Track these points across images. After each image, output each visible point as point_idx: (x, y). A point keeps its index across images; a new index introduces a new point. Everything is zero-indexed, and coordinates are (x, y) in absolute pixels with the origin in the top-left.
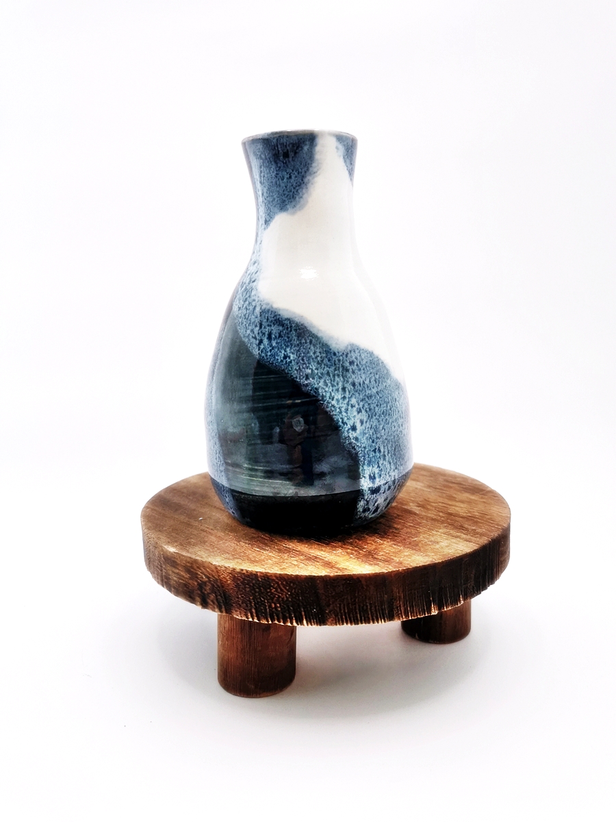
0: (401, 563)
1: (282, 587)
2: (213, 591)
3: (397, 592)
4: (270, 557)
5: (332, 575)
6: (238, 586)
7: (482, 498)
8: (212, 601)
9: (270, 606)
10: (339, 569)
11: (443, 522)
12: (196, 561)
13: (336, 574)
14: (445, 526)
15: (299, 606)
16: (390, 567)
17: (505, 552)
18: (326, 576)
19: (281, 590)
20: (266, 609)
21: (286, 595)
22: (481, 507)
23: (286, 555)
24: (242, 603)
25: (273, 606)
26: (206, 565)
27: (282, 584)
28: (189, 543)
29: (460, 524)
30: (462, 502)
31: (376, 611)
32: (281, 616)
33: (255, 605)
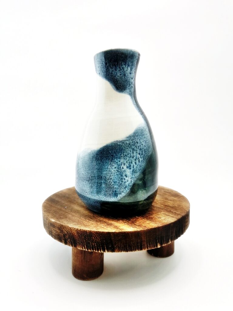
0: (145, 227)
1: (97, 236)
2: (69, 238)
3: (144, 239)
4: (92, 224)
5: (117, 232)
6: (79, 236)
7: (179, 199)
8: (69, 242)
9: (92, 244)
10: (120, 229)
11: (163, 209)
12: (62, 225)
13: (119, 231)
14: (164, 211)
15: (104, 245)
16: (141, 228)
17: (188, 221)
18: (114, 232)
19: (97, 238)
20: (90, 246)
21: (99, 240)
22: (178, 203)
23: (99, 223)
24: (81, 243)
25: (93, 244)
26: (66, 227)
27: (97, 235)
28: (61, 218)
29: (169, 210)
30: (171, 200)
31: (135, 246)
32: (96, 248)
33: (86, 244)
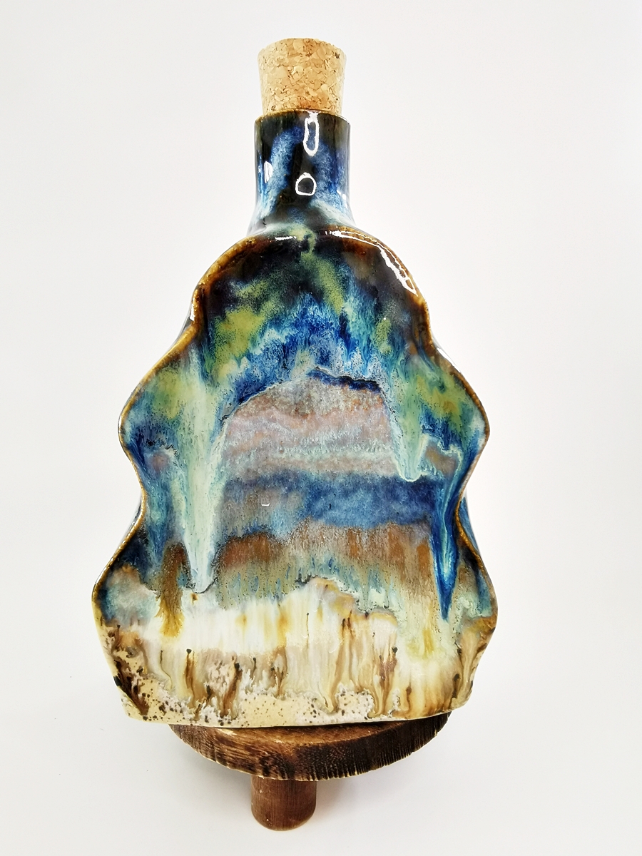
1: (339, 751)
2: (275, 763)
6: (300, 756)
8: (275, 771)
9: (328, 767)
15: (352, 762)
19: (338, 753)
20: (325, 770)
24: (305, 769)
27: (339, 749)
32: (337, 772)
33: (316, 768)
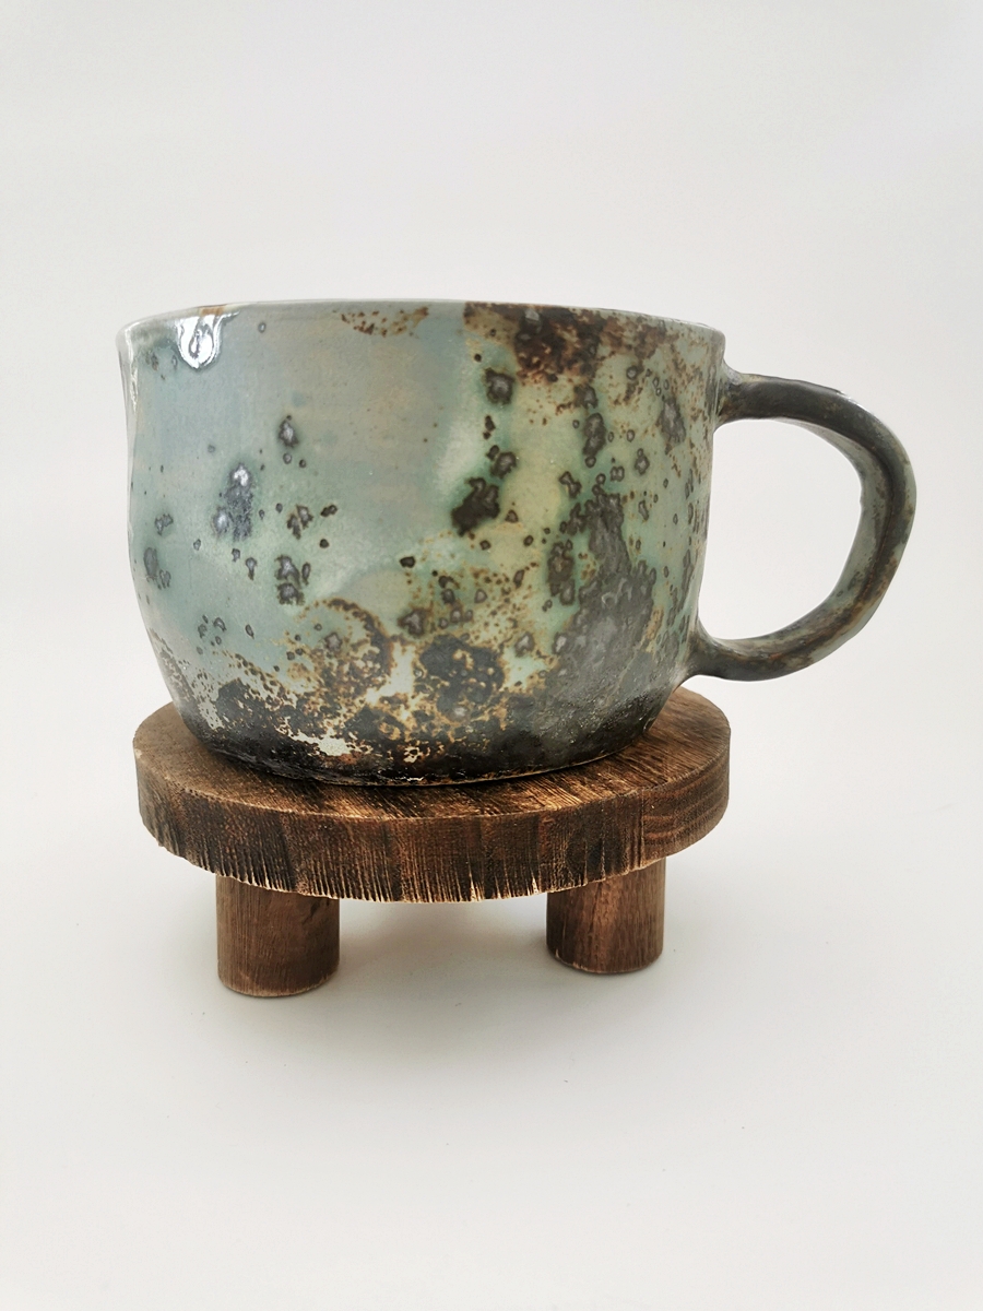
3: (404, 853)
21: (242, 836)
31: (370, 880)
